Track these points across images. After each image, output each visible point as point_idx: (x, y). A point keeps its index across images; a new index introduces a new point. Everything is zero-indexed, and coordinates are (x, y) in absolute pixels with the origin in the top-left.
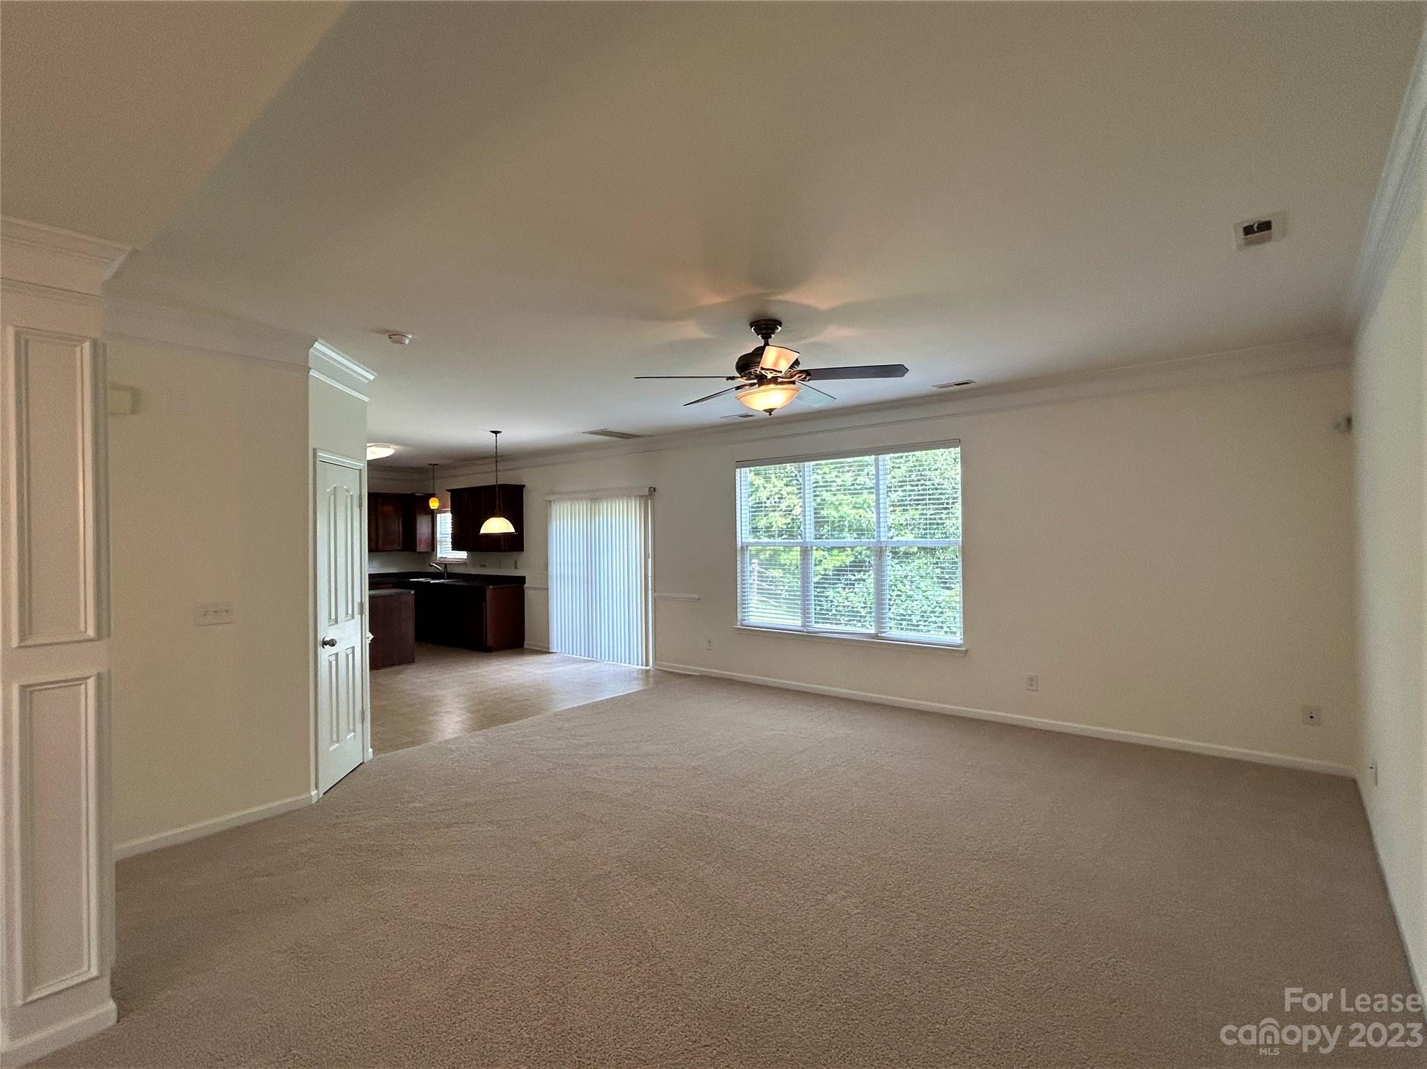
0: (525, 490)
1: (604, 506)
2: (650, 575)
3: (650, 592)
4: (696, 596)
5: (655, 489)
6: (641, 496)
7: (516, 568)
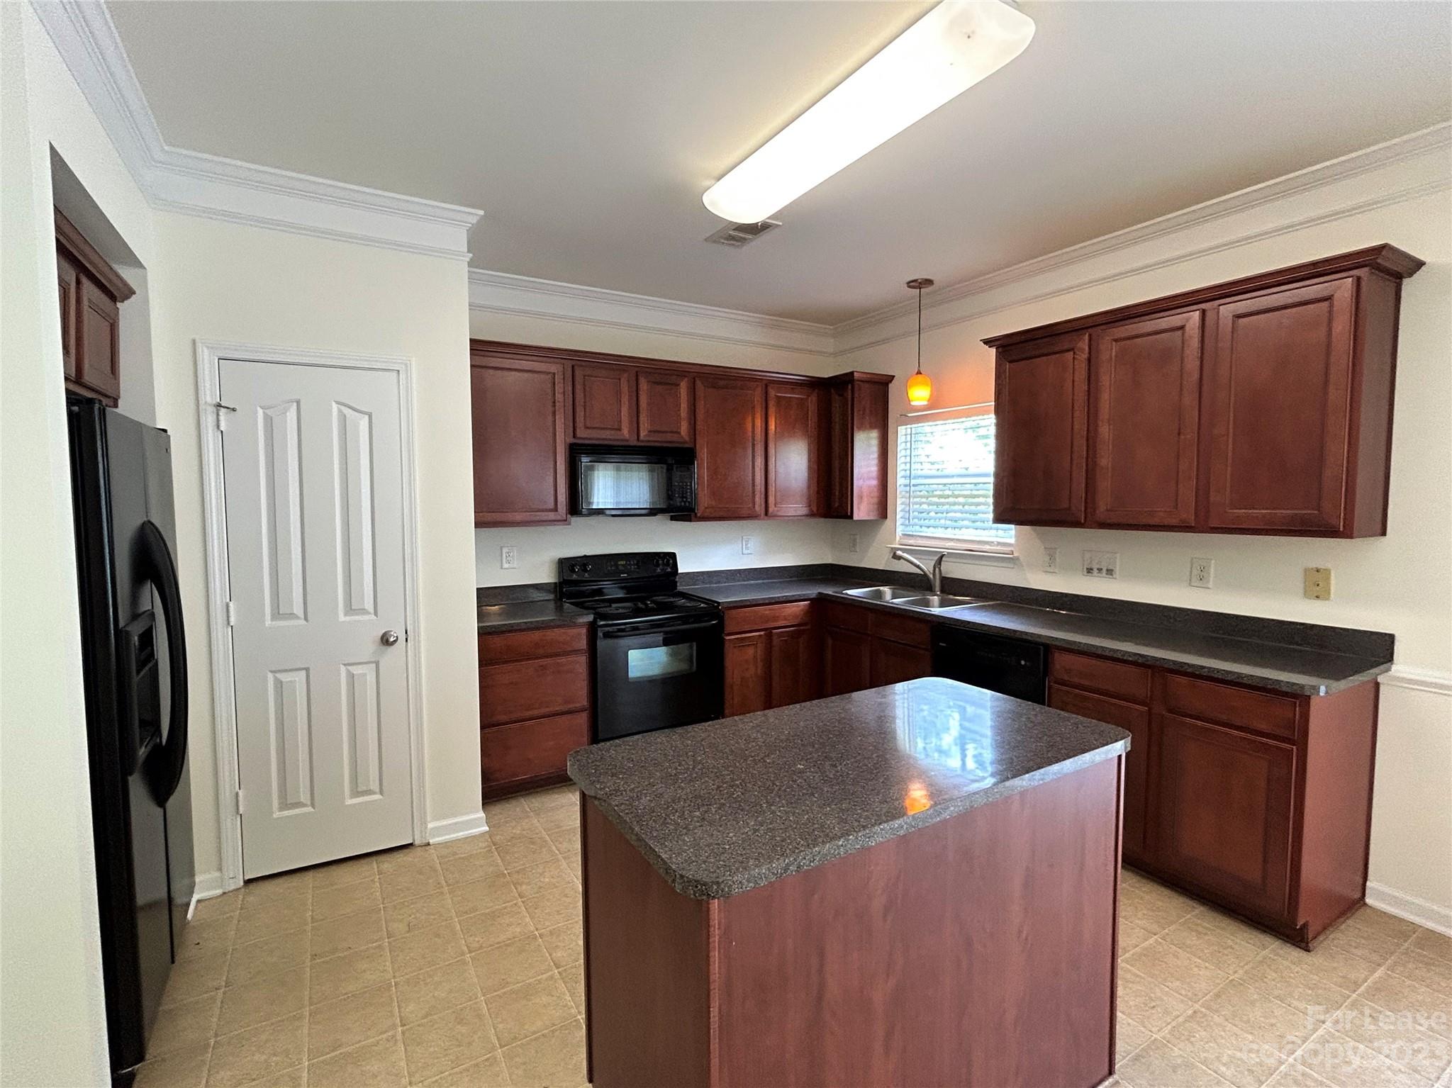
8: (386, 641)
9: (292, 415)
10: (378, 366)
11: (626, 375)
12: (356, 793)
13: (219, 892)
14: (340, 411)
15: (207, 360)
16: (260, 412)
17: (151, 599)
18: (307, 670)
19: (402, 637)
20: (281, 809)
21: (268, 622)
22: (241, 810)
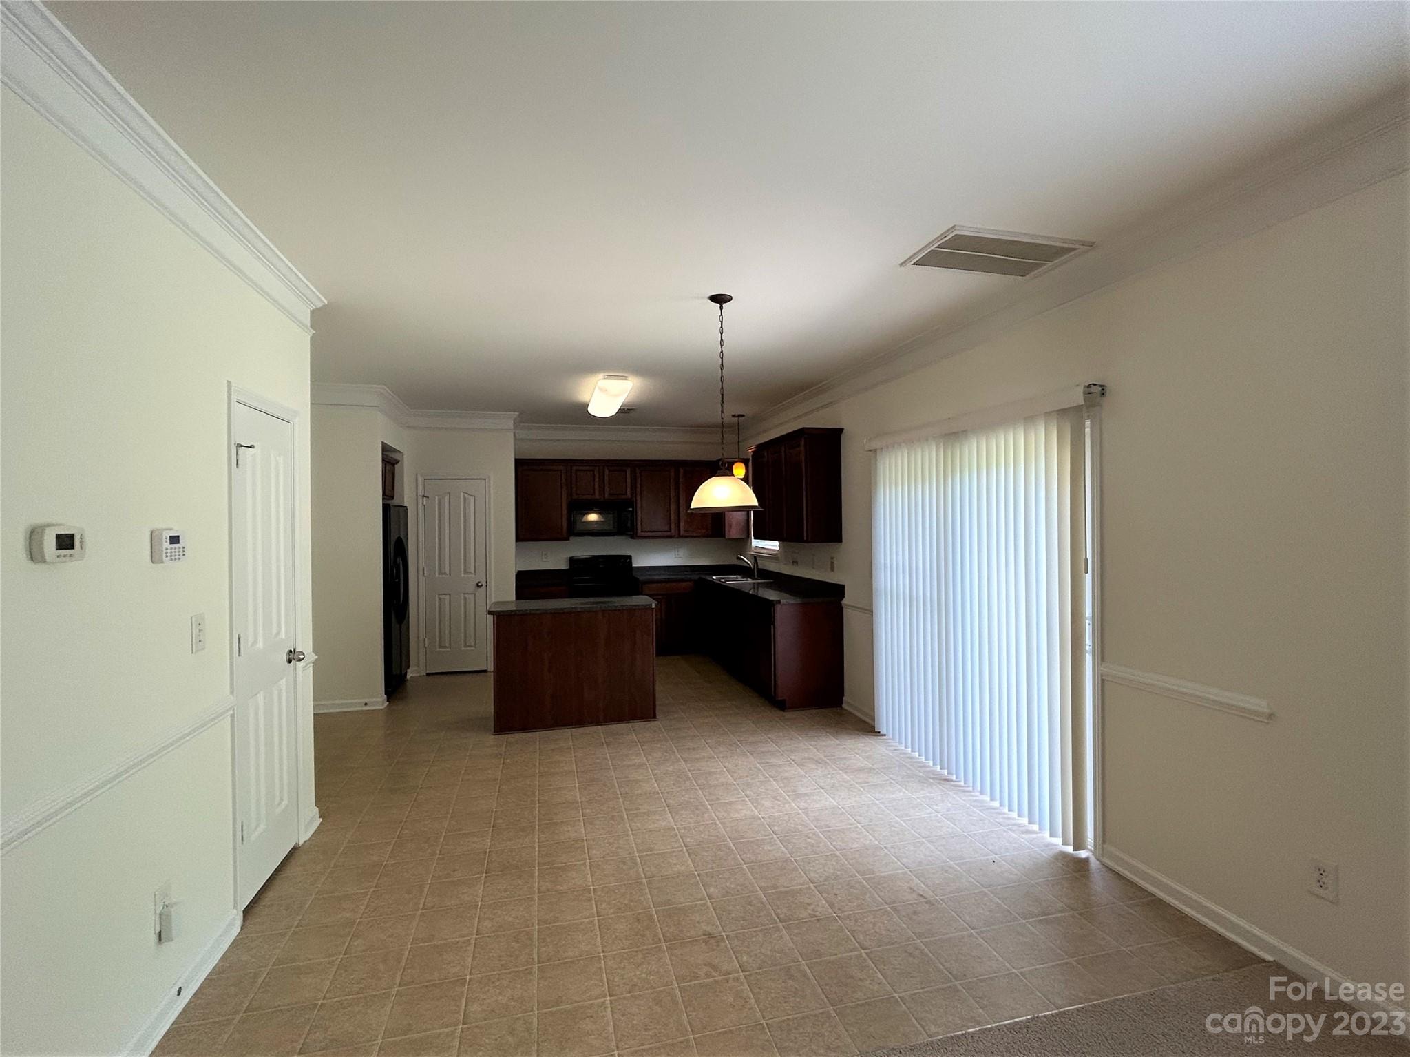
0: (843, 436)
1: (974, 450)
2: (1088, 612)
3: (1088, 659)
4: (1262, 705)
5: (1103, 388)
6: (1062, 413)
7: (832, 570)
8: (479, 586)
9: (447, 497)
10: (475, 477)
11: (597, 468)
12: (466, 646)
13: (418, 675)
14: (464, 496)
15: (420, 479)
16: (437, 497)
17: (400, 561)
18: (450, 595)
19: (484, 584)
20: (440, 648)
21: (437, 575)
22: (426, 645)
